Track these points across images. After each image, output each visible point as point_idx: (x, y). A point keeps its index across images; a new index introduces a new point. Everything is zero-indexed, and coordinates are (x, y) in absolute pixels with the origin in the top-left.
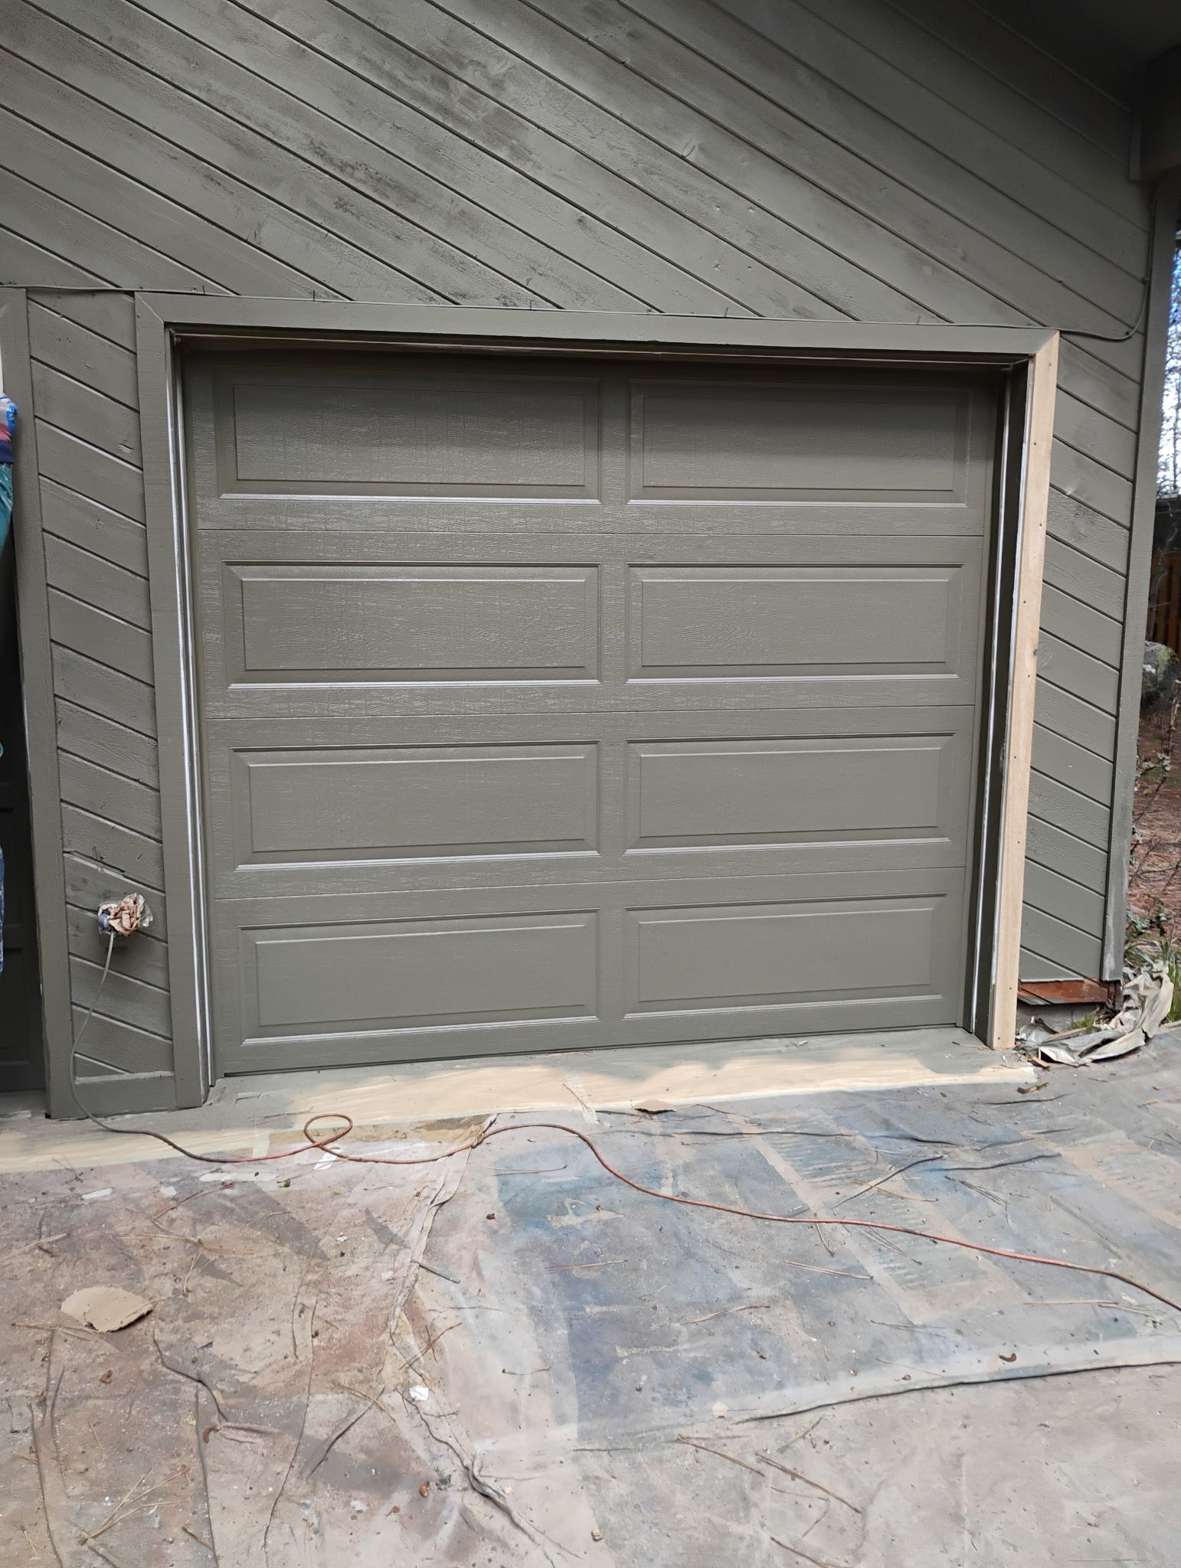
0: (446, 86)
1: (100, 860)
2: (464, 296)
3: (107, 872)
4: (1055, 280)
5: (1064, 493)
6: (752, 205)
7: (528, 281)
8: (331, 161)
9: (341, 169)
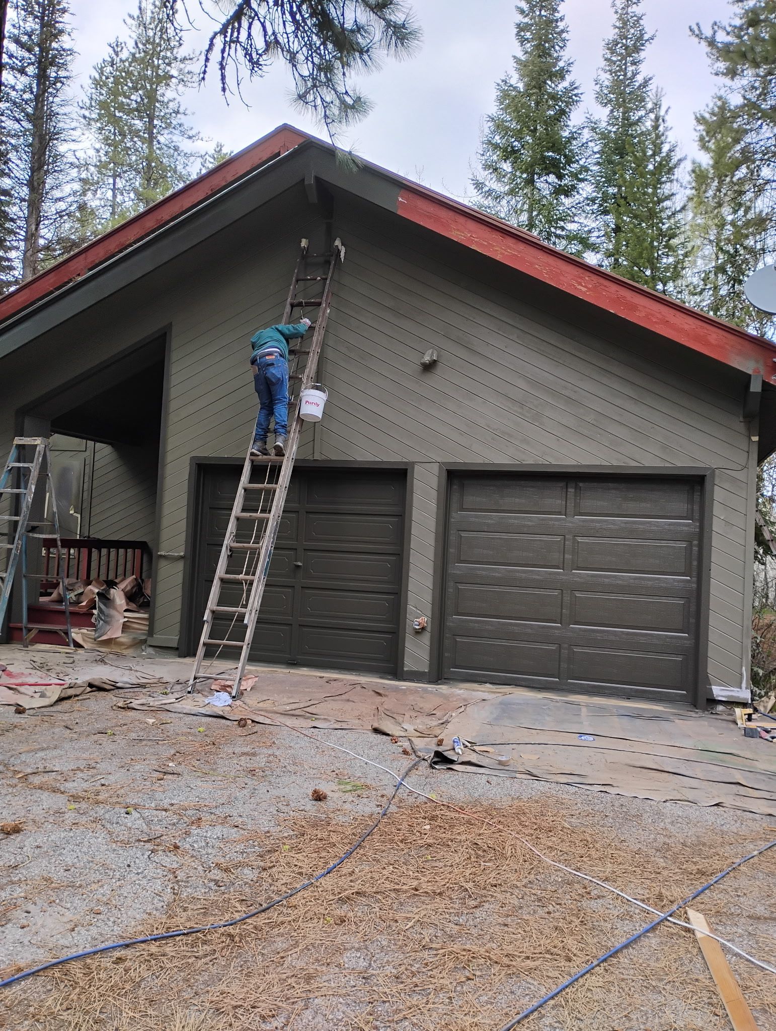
0: (522, 408)
2: (524, 460)
4: (714, 452)
5: (720, 518)
6: (610, 434)
7: (542, 456)
9: (494, 430)
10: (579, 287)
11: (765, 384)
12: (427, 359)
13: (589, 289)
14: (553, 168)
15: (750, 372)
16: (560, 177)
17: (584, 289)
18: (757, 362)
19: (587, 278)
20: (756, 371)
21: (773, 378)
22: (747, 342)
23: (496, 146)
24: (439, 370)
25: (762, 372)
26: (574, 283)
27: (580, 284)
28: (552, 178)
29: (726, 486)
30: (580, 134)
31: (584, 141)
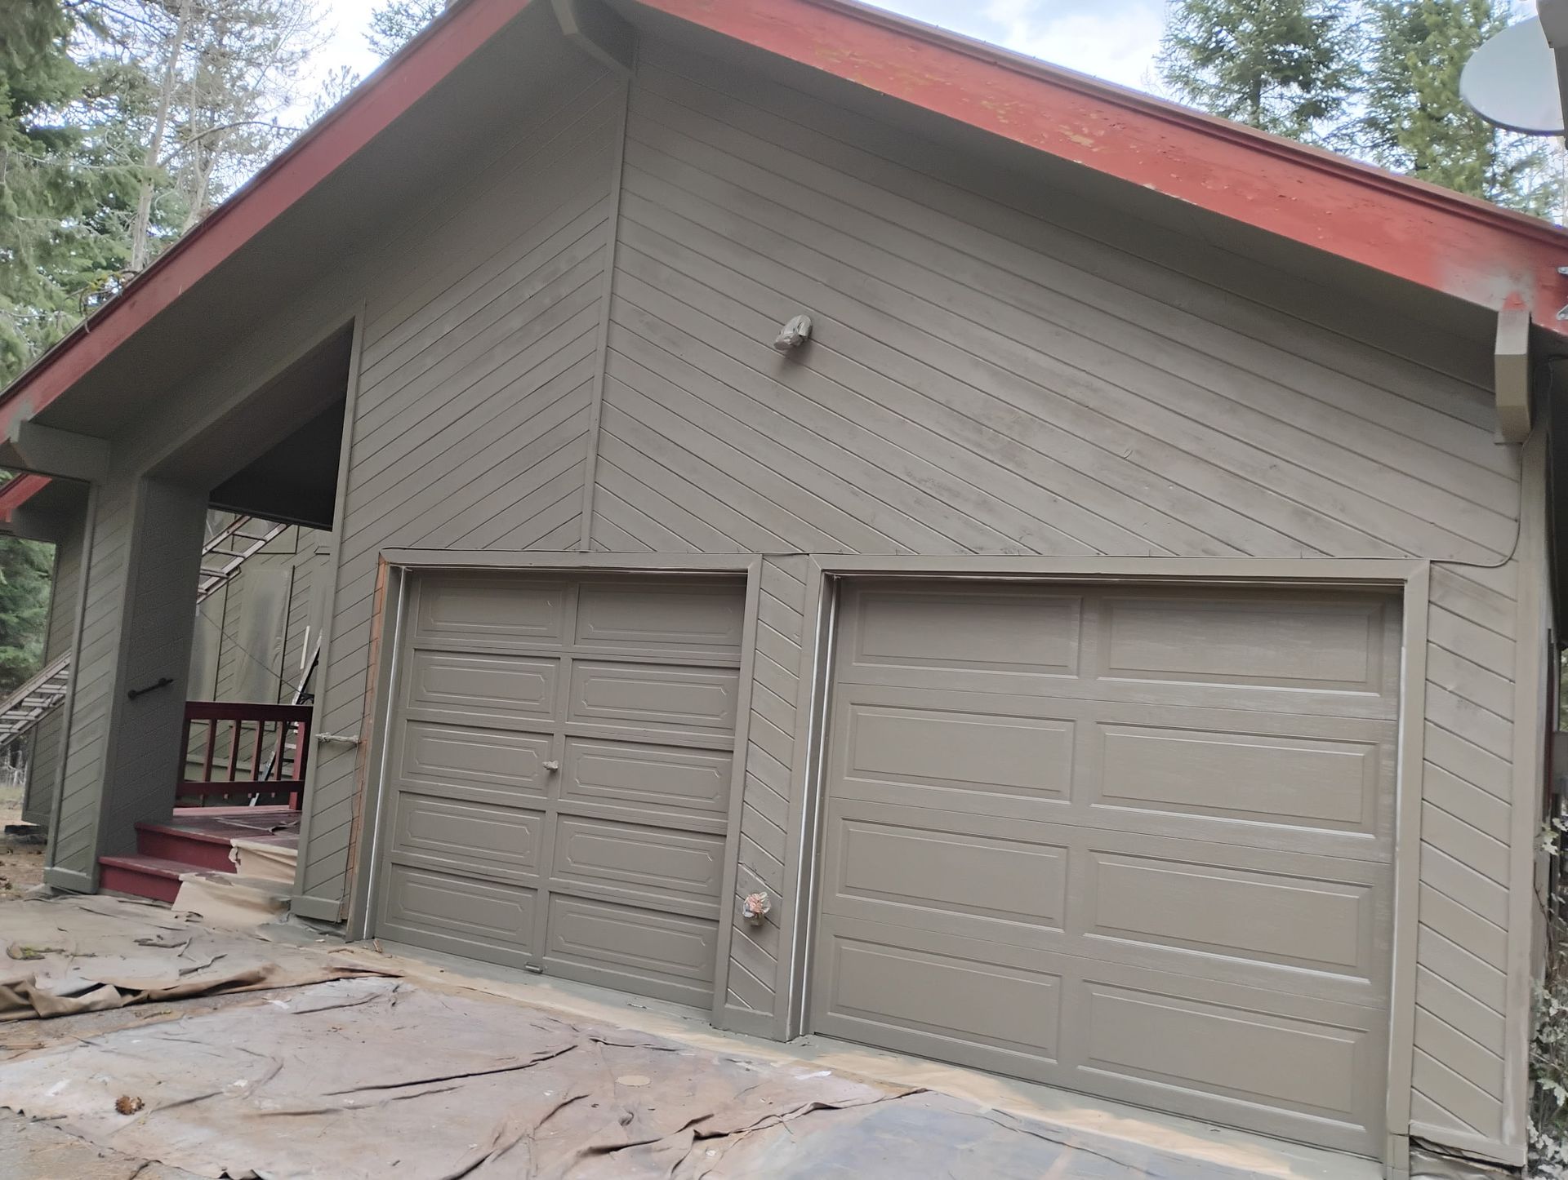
0: (980, 432)
1: (754, 871)
2: (981, 549)
3: (757, 879)
4: (1428, 522)
5: (1445, 689)
6: (1171, 484)
7: (1021, 538)
8: (914, 478)
9: (919, 482)
10: (1077, 138)
11: (1536, 335)
12: (787, 334)
13: (1099, 141)
14: (1295, 73)
15: (1495, 305)
16: (1306, 86)
17: (1087, 142)
18: (1516, 278)
19: (1094, 116)
20: (1514, 303)
21: (1560, 317)
22: (1488, 230)
23: (1184, 43)
24: (818, 357)
25: (1530, 305)
26: (1065, 130)
27: (1077, 131)
28: (1295, 89)
29: (1460, 606)
30: (1343, 9)
31: (1353, 21)
